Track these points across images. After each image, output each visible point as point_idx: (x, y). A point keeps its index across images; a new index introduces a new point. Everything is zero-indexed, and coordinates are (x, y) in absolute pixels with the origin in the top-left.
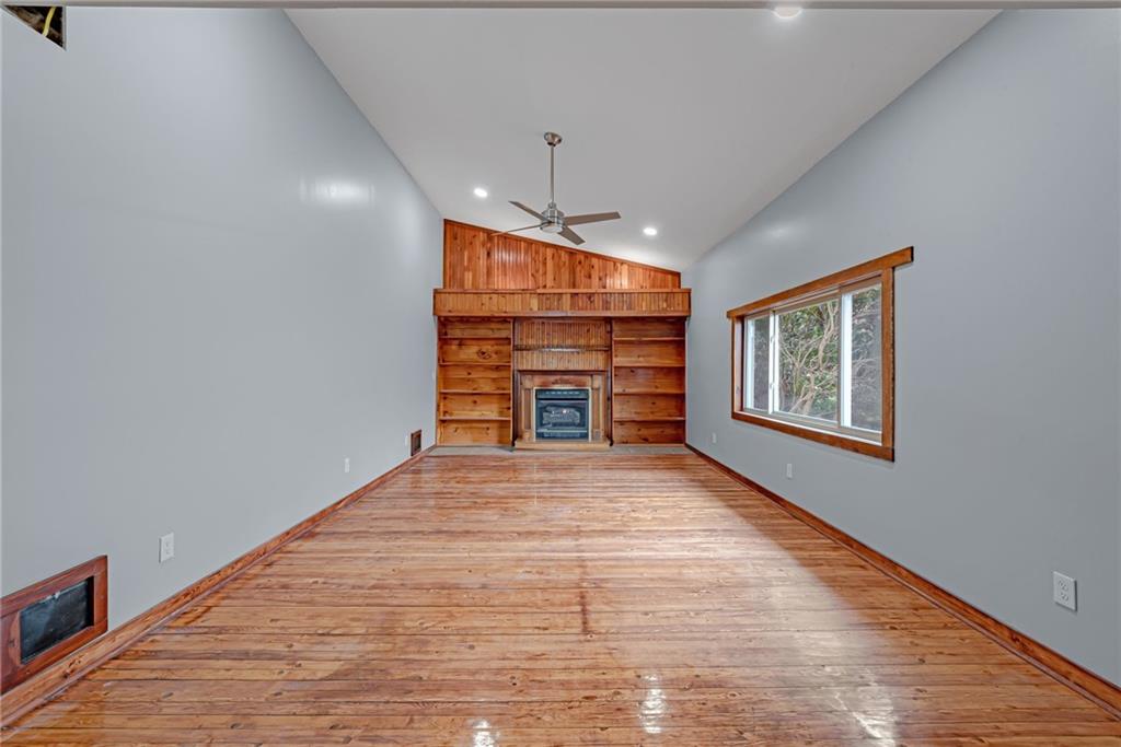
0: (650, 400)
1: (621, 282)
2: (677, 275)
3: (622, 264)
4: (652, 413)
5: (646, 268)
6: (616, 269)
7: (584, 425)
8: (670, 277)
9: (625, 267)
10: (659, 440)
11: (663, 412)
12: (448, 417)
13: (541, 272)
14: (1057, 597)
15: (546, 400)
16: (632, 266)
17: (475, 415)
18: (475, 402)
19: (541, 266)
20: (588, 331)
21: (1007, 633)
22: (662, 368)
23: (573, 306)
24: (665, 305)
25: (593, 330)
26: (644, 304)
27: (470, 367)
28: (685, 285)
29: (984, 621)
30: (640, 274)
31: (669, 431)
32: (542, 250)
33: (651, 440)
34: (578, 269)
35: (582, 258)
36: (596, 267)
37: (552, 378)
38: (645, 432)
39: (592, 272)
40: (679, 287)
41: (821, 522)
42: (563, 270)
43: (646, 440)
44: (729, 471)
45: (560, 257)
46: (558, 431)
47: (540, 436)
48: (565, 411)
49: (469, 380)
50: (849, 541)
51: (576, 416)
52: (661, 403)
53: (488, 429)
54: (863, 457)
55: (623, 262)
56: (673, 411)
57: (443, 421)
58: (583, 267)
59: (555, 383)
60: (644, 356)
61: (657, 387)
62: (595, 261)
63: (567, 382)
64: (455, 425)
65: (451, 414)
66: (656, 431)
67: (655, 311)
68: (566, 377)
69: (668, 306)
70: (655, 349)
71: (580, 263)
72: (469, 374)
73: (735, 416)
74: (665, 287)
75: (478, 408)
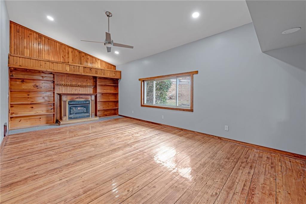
0: (107, 103)
1: (98, 66)
2: (115, 66)
3: (98, 60)
4: (108, 107)
5: (106, 63)
6: (96, 61)
7: (88, 113)
8: (113, 66)
9: (99, 61)
10: (110, 115)
11: (111, 106)
12: (14, 115)
13: (67, 57)
14: (225, 130)
15: (73, 105)
16: (102, 61)
17: (32, 113)
18: (32, 107)
19: (66, 54)
20: (87, 80)
21: (217, 137)
22: (111, 93)
23: (84, 71)
24: (114, 75)
25: (88, 80)
26: (108, 74)
27: (29, 92)
28: (117, 69)
29: (213, 137)
30: (104, 64)
31: (113, 112)
32: (67, 48)
33: (107, 115)
34: (82, 58)
35: (84, 55)
36: (89, 59)
37: (76, 97)
38: (106, 113)
39: (88, 60)
40: (115, 69)
41: (173, 127)
42: (76, 58)
43: (106, 115)
44: (140, 120)
45: (75, 53)
46: (78, 115)
47: (70, 118)
48: (79, 108)
49: (28, 98)
50: (182, 130)
51: (84, 110)
52: (111, 104)
53: (40, 118)
54: (186, 112)
55: (99, 59)
56: (114, 106)
57: (11, 118)
58: (84, 58)
59: (77, 98)
60: (106, 90)
61: (109, 99)
62: (88, 57)
63: (82, 98)
64: (19, 119)
65: (17, 114)
66: (109, 112)
67: (111, 76)
68: (81, 96)
69: (115, 75)
70: (109, 88)
71: (83, 56)
72: (28, 95)
73: (142, 106)
74: (111, 69)
75: (34, 110)
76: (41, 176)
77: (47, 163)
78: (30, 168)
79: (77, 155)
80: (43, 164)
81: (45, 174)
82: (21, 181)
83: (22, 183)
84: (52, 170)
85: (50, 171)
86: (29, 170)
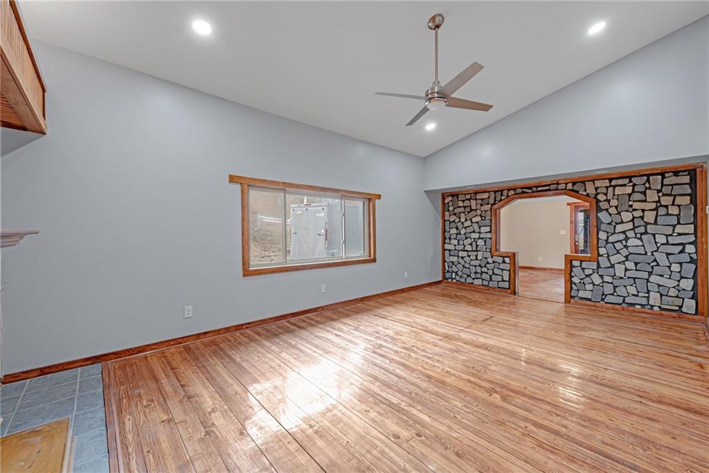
76: (633, 391)
77: (608, 405)
78: (647, 418)
79: (541, 380)
80: (617, 408)
81: (623, 387)
82: (670, 404)
83: (668, 401)
84: (606, 386)
85: (612, 388)
86: (651, 416)
